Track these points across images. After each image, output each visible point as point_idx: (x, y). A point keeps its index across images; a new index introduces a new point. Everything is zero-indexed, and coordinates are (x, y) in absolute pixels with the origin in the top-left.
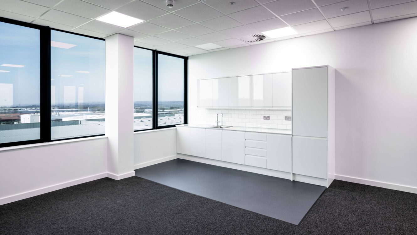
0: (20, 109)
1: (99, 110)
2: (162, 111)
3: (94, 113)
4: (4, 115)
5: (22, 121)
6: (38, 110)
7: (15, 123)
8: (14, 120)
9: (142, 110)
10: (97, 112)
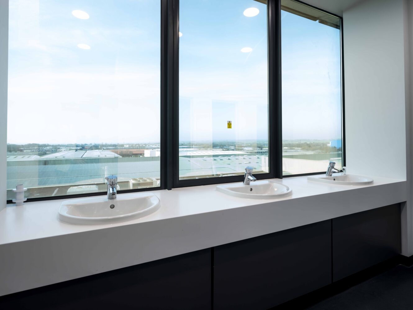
0: (149, 146)
1: (204, 148)
2: (260, 149)
3: (200, 150)
4: (135, 150)
5: (146, 155)
6: (158, 147)
7: (141, 156)
8: (141, 154)
9: (241, 148)
10: (202, 149)
